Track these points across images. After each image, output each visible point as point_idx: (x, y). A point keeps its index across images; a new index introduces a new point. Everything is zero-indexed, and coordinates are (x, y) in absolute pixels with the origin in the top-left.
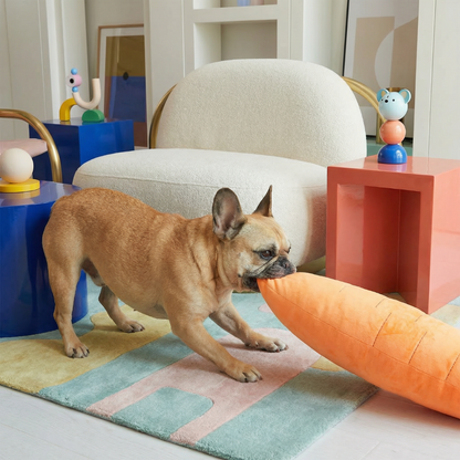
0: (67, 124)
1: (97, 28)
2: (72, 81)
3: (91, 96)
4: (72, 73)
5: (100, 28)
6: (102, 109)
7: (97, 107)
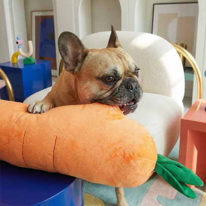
0: (16, 67)
1: (30, 12)
2: (17, 43)
3: (28, 50)
4: (17, 39)
5: (32, 12)
6: (34, 57)
7: (32, 56)
